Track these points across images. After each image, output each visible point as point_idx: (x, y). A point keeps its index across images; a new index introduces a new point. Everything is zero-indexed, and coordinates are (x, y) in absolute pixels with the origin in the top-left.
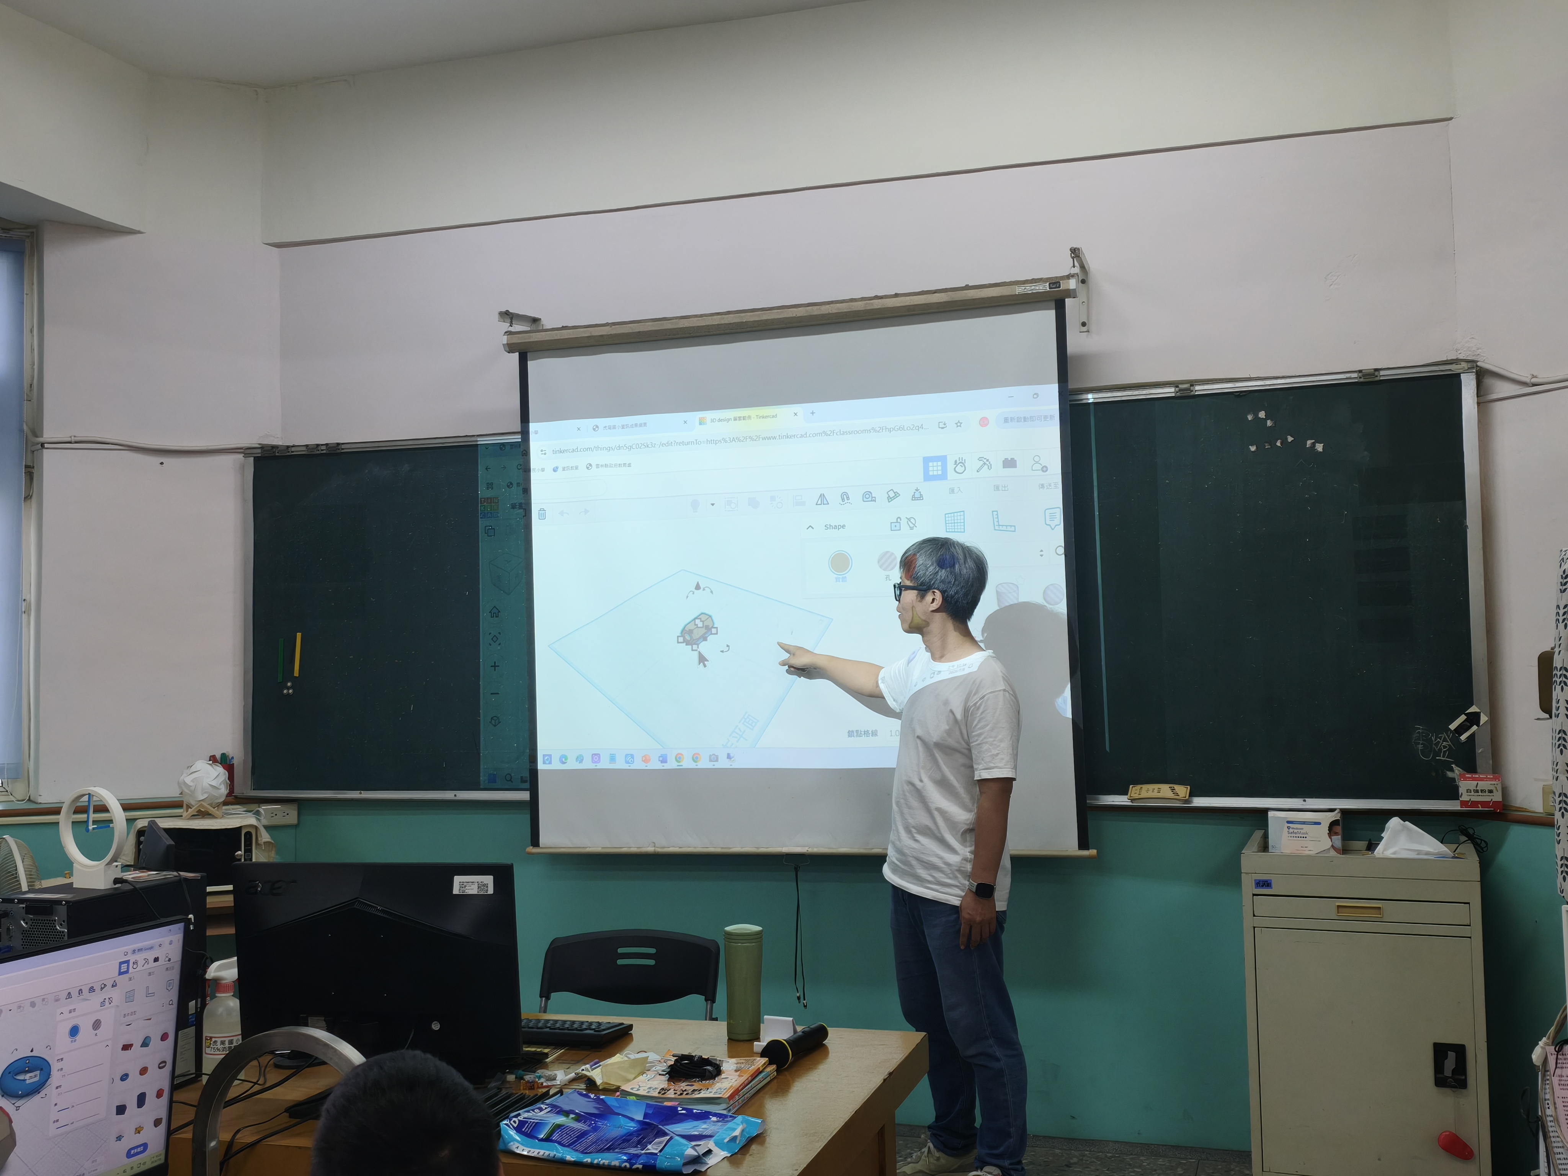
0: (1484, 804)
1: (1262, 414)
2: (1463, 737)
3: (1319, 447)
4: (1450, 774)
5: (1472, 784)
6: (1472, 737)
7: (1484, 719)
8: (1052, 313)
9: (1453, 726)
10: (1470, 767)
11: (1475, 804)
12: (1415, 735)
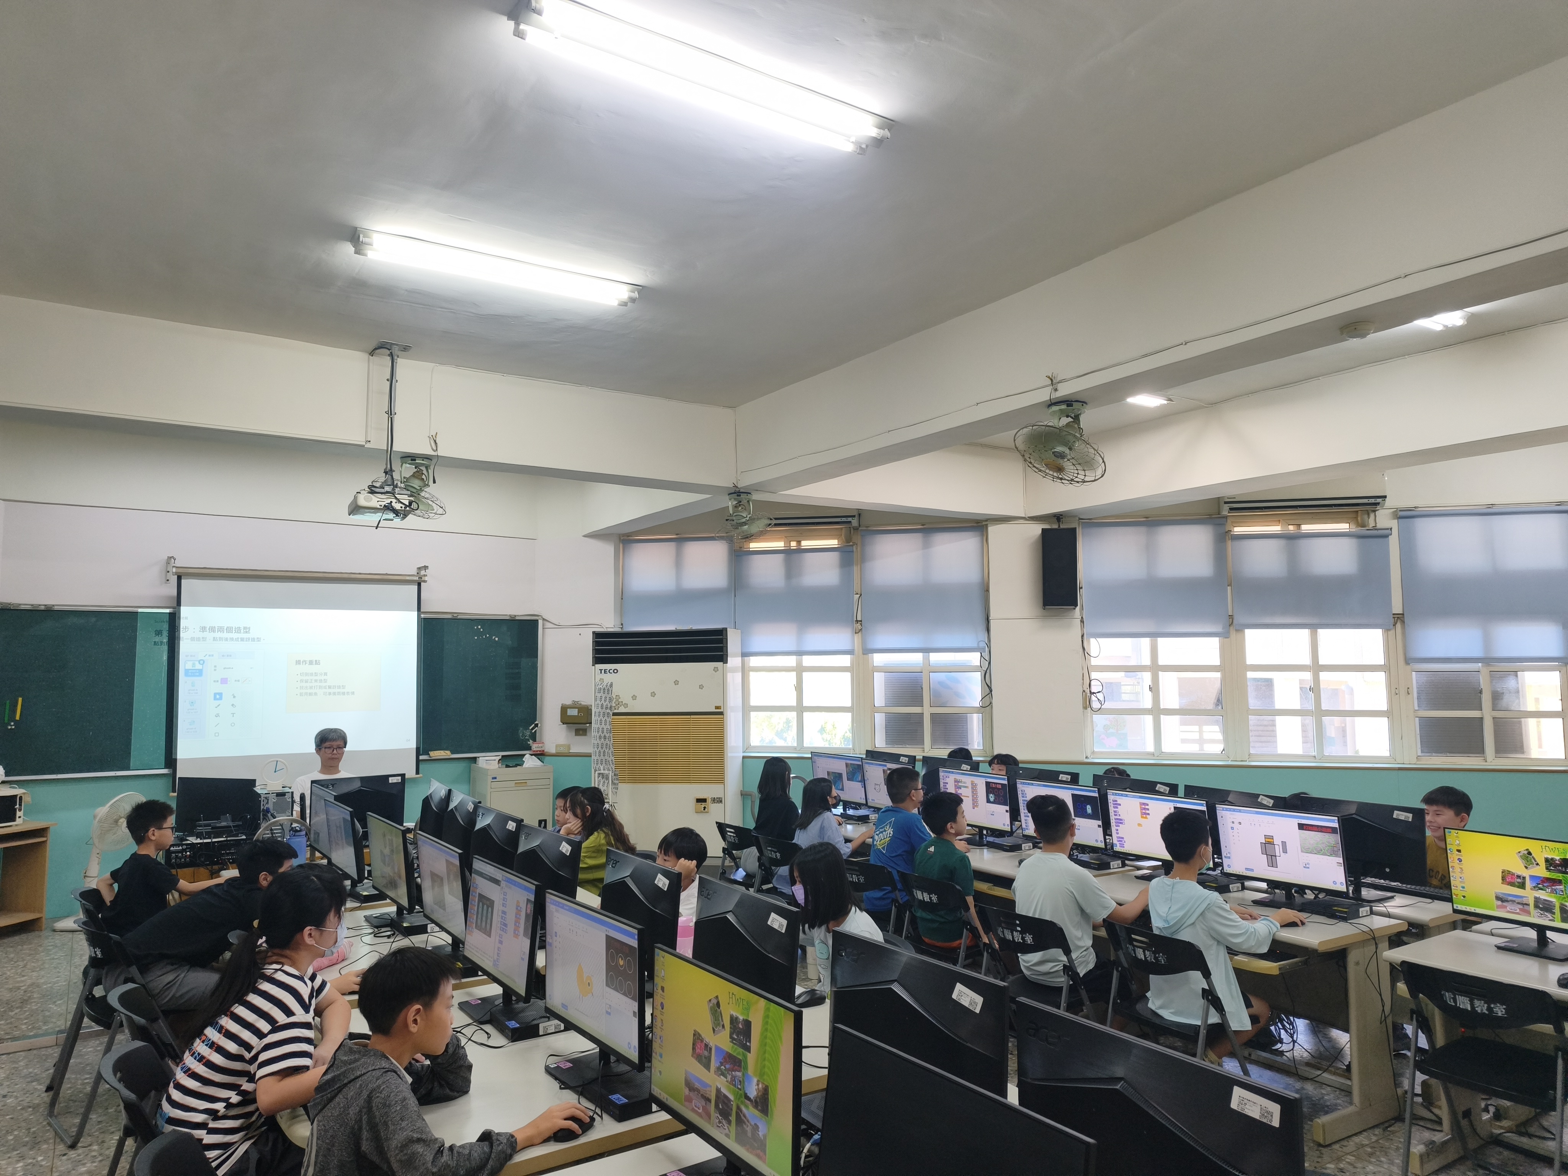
0: (540, 751)
1: (479, 627)
2: (533, 731)
3: (497, 639)
4: (529, 743)
5: (537, 745)
6: (536, 731)
7: (539, 725)
8: (416, 587)
9: (530, 728)
10: (534, 740)
11: (537, 751)
12: (520, 731)
